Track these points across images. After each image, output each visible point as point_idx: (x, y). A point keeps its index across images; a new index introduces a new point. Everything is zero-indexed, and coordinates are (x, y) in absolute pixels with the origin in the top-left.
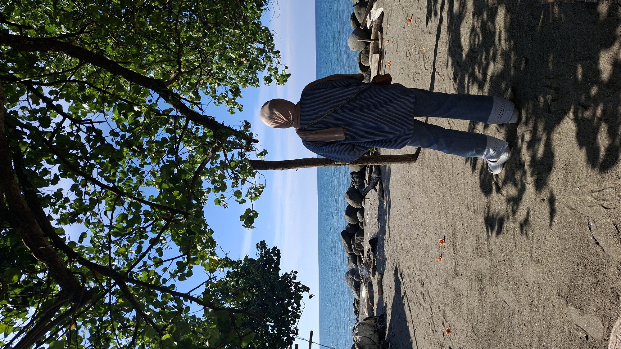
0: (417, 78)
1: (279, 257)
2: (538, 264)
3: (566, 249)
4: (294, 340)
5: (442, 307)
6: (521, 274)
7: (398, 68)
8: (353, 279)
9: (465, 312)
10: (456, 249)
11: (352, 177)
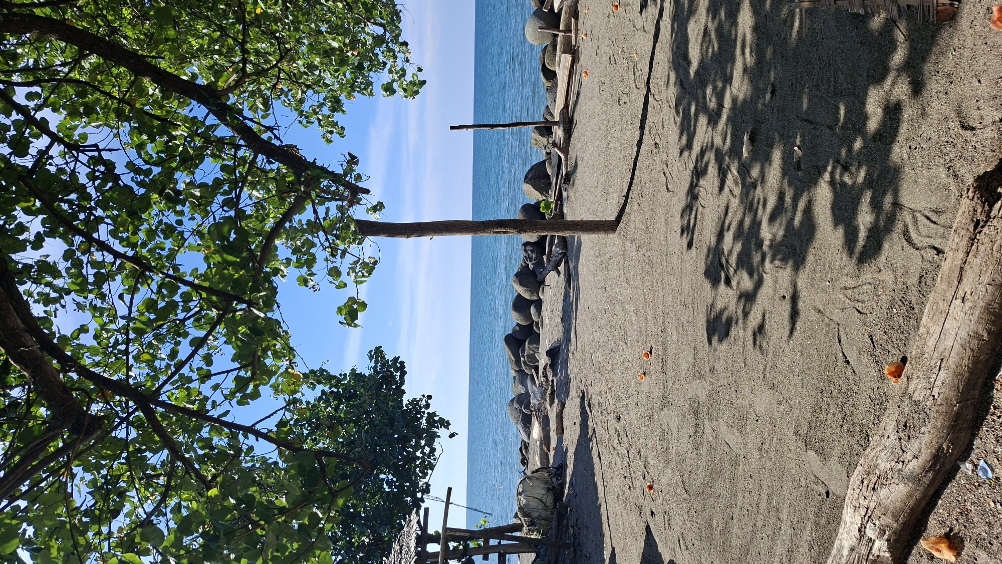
0: (623, 101)
1: (403, 373)
2: (773, 389)
3: (809, 369)
4: (423, 501)
5: (643, 451)
6: (750, 404)
7: (597, 81)
8: (521, 410)
9: (674, 458)
10: (666, 366)
11: (525, 251)
